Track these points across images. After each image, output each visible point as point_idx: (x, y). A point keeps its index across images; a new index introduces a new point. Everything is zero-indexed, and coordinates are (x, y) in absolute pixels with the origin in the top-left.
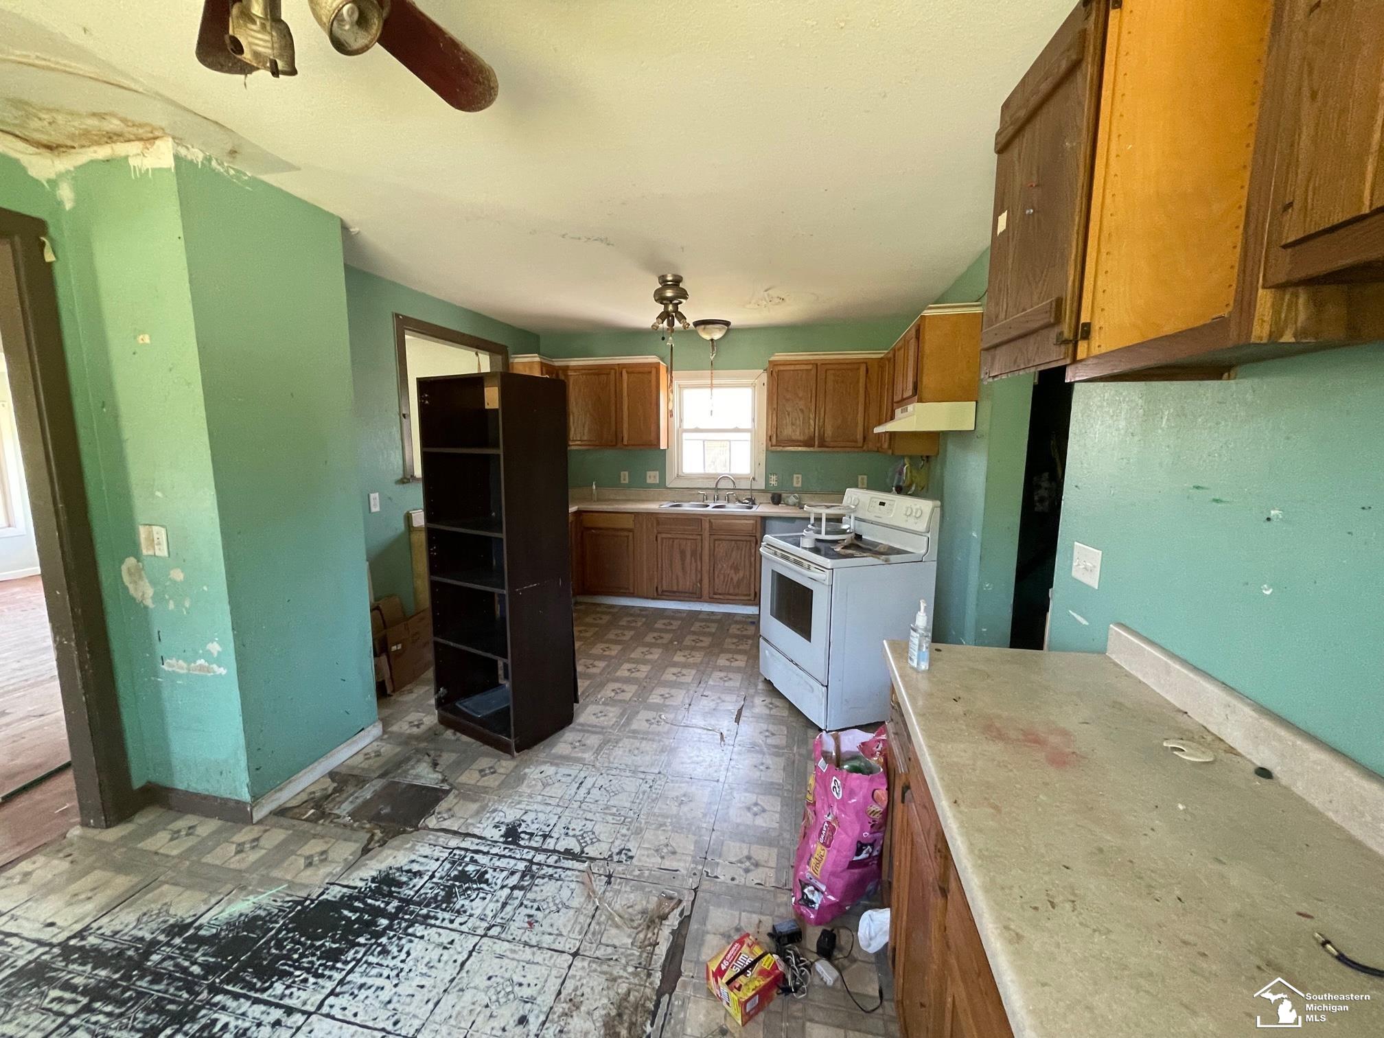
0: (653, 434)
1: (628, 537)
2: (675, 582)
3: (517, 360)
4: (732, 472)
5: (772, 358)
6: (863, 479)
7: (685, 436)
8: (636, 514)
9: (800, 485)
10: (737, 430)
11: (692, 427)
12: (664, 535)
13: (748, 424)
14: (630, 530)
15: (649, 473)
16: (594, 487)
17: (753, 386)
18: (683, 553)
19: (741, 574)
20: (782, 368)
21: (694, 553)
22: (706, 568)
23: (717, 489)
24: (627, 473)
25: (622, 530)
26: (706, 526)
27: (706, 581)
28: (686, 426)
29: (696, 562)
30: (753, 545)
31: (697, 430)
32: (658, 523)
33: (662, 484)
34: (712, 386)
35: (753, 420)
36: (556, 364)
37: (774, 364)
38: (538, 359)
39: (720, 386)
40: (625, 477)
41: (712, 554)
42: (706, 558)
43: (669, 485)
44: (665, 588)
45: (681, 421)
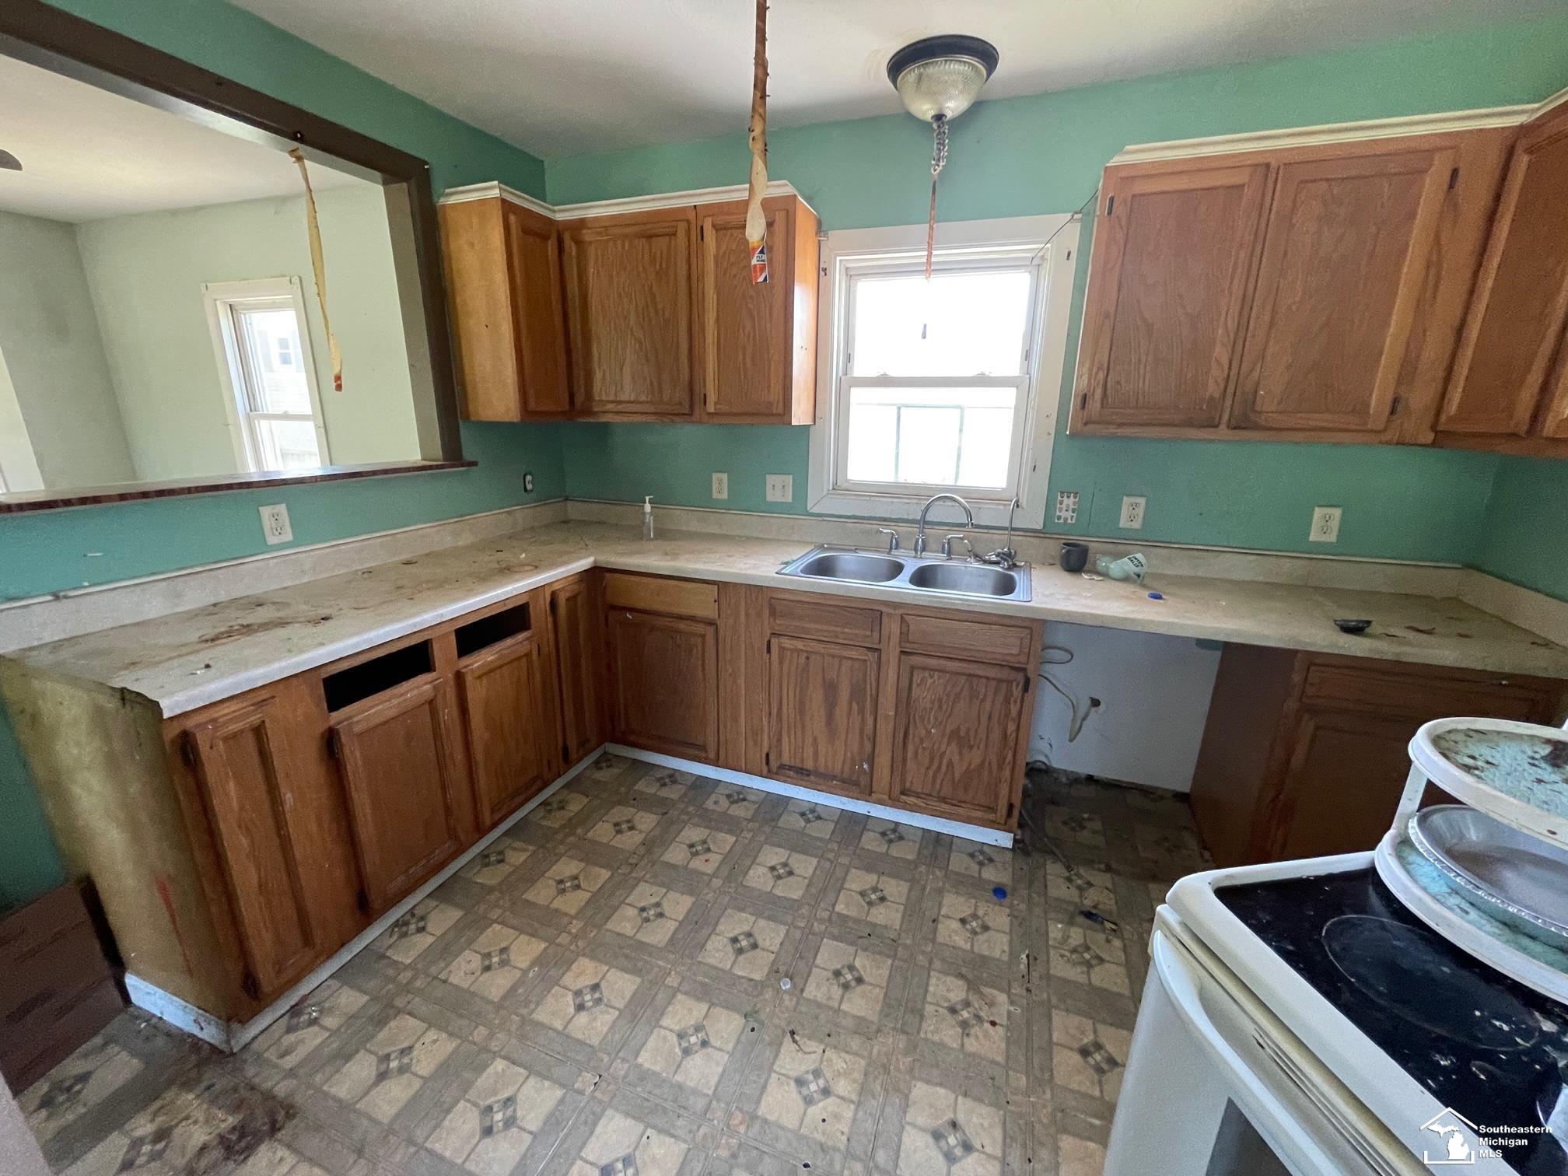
0: (776, 389)
1: (703, 636)
2: (809, 752)
3: (453, 200)
4: (962, 482)
5: (1117, 160)
6: (1327, 519)
7: (857, 394)
8: (723, 588)
9: (1137, 525)
10: (982, 381)
11: (873, 373)
12: (787, 643)
13: (1012, 366)
14: (711, 623)
15: (771, 480)
16: (648, 507)
17: (1035, 265)
18: (831, 689)
19: (975, 757)
20: (1141, 188)
21: (857, 694)
22: (885, 730)
23: (924, 522)
24: (725, 476)
25: (692, 619)
26: (893, 628)
27: (883, 759)
28: (859, 370)
29: (861, 711)
30: (1017, 692)
31: (884, 381)
32: (773, 613)
33: (798, 506)
34: (929, 268)
35: (1027, 355)
36: (560, 217)
37: (1121, 177)
38: (496, 193)
39: (948, 268)
40: (720, 486)
41: (905, 702)
42: (888, 707)
43: (813, 506)
44: (786, 759)
45: (849, 358)
